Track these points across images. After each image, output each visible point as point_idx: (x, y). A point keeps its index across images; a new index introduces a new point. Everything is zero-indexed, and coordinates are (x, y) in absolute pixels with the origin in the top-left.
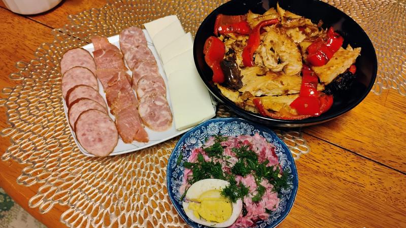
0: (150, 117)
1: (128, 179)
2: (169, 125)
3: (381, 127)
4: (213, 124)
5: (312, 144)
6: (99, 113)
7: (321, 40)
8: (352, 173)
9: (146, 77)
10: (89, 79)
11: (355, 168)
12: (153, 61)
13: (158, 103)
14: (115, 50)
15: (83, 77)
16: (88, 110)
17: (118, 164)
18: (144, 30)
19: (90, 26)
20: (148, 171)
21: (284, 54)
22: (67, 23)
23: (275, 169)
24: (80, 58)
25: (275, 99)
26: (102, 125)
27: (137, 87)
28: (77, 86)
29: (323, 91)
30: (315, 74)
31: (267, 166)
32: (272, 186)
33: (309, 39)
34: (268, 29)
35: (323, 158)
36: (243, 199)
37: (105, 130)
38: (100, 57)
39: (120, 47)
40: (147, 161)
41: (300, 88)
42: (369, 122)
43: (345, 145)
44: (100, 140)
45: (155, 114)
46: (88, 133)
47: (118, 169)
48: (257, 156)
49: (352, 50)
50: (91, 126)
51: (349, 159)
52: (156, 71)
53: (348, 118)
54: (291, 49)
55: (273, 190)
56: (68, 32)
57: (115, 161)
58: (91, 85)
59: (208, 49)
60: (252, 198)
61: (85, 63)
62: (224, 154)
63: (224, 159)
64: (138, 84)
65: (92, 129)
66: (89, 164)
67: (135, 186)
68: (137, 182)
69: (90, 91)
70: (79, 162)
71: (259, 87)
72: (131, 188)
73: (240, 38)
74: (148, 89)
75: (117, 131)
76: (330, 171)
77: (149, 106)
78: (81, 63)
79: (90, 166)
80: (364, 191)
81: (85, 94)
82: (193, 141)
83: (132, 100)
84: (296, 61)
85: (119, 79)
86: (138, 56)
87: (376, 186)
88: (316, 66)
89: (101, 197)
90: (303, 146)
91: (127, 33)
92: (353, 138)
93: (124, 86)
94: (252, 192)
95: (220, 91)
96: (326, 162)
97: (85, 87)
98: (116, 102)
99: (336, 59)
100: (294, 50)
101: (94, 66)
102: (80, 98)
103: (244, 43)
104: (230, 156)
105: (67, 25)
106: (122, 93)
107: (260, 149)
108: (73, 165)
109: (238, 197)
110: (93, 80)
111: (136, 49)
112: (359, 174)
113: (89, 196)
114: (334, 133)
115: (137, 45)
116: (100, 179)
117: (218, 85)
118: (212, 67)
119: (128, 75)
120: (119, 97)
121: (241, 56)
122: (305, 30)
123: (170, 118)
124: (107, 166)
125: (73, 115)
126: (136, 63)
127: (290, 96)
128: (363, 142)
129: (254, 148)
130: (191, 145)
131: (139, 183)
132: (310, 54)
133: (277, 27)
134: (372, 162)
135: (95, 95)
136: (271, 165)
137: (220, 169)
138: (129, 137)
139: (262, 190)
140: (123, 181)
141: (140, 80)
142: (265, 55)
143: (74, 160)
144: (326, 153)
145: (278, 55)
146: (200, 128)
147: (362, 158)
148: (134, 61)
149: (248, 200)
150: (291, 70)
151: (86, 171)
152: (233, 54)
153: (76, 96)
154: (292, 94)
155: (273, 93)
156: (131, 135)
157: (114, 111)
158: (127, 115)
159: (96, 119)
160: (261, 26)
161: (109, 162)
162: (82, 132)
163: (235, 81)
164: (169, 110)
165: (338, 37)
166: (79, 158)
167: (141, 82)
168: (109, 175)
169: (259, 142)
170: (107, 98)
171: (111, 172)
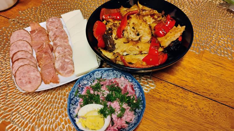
0: (61, 68)
1: (47, 105)
2: (72, 73)
3: (198, 72)
4: (97, 72)
5: (158, 83)
6: (30, 66)
7: (162, 22)
8: (180, 100)
9: (61, 46)
10: (26, 47)
11: (182, 97)
12: (66, 36)
13: (67, 60)
14: (44, 30)
15: (23, 46)
16: (24, 65)
17: (42, 97)
18: (61, 19)
19: (31, 17)
20: (59, 101)
21: (141, 30)
22: (18, 16)
23: (132, 97)
24: (22, 35)
25: (134, 57)
26: (32, 73)
27: (55, 51)
28: (19, 51)
29: (163, 52)
30: (158, 42)
31: (127, 96)
32: (130, 108)
33: (156, 22)
34: (132, 16)
35: (164, 91)
36: (111, 116)
37: (33, 76)
38: (34, 34)
39: (47, 28)
40: (59, 95)
41: (149, 50)
42: (192, 69)
43: (176, 83)
44: (30, 82)
45: (64, 67)
46: (23, 78)
47: (41, 99)
48: (121, 90)
49: (180, 27)
50: (24, 74)
51: (179, 91)
52: (66, 42)
53: (179, 67)
54: (145, 27)
55: (130, 110)
56: (18, 21)
57: (40, 95)
58: (28, 50)
59: (95, 28)
60: (117, 115)
61: (25, 38)
62: (102, 89)
63: (101, 92)
64: (55, 50)
65: (25, 76)
66: (24, 97)
67: (51, 110)
68: (52, 107)
69: (27, 54)
70: (18, 96)
71: (124, 50)
72: (48, 111)
73: (116, 22)
74: (62, 52)
75: (41, 77)
76: (167, 98)
77: (61, 62)
78: (22, 38)
79: (25, 98)
80: (187, 110)
81: (24, 55)
82: (85, 82)
83: (51, 58)
84: (147, 34)
85: (44, 47)
86: (57, 34)
87: (194, 107)
88: (159, 37)
89: (30, 116)
90: (152, 84)
91: (50, 20)
92: (182, 79)
93: (47, 51)
94: (117, 111)
95: (102, 52)
96: (165, 93)
97: (24, 52)
98: (41, 60)
99: (171, 33)
100: (147, 28)
101: (31, 40)
102: (20, 58)
103: (118, 25)
104: (105, 90)
105: (18, 17)
106: (45, 54)
107: (124, 86)
108: (15, 98)
109: (108, 114)
110: (29, 48)
111: (56, 29)
112: (184, 100)
113: (24, 116)
114: (171, 76)
115: (56, 27)
116: (30, 106)
117: (101, 49)
118: (97, 38)
119: (50, 44)
120: (43, 57)
121: (116, 32)
122: (154, 17)
123: (73, 69)
124: (35, 98)
125: (15, 68)
126: (55, 38)
127: (143, 55)
128: (187, 81)
129: (120, 86)
130: (84, 85)
131: (53, 108)
132: (156, 30)
133: (137, 15)
134: (192, 93)
135: (30, 56)
136: (129, 95)
137: (99, 98)
138: (48, 81)
139: (123, 110)
140: (44, 107)
141: (57, 47)
142: (129, 31)
143: (15, 95)
144: (165, 88)
145: (137, 31)
146: (90, 74)
147: (187, 90)
148: (54, 36)
149: (114, 116)
150: (144, 39)
151: (22, 101)
152: (111, 31)
153: (17, 57)
154: (145, 54)
155: (133, 53)
156: (49, 79)
157: (40, 66)
158: (48, 67)
159: (28, 70)
160: (127, 15)
161: (36, 96)
162: (19, 78)
163: (110, 46)
164: (73, 64)
165: (172, 20)
166: (18, 94)
167: (57, 48)
168: (36, 103)
169: (123, 82)
170: (37, 58)
171: (37, 102)
